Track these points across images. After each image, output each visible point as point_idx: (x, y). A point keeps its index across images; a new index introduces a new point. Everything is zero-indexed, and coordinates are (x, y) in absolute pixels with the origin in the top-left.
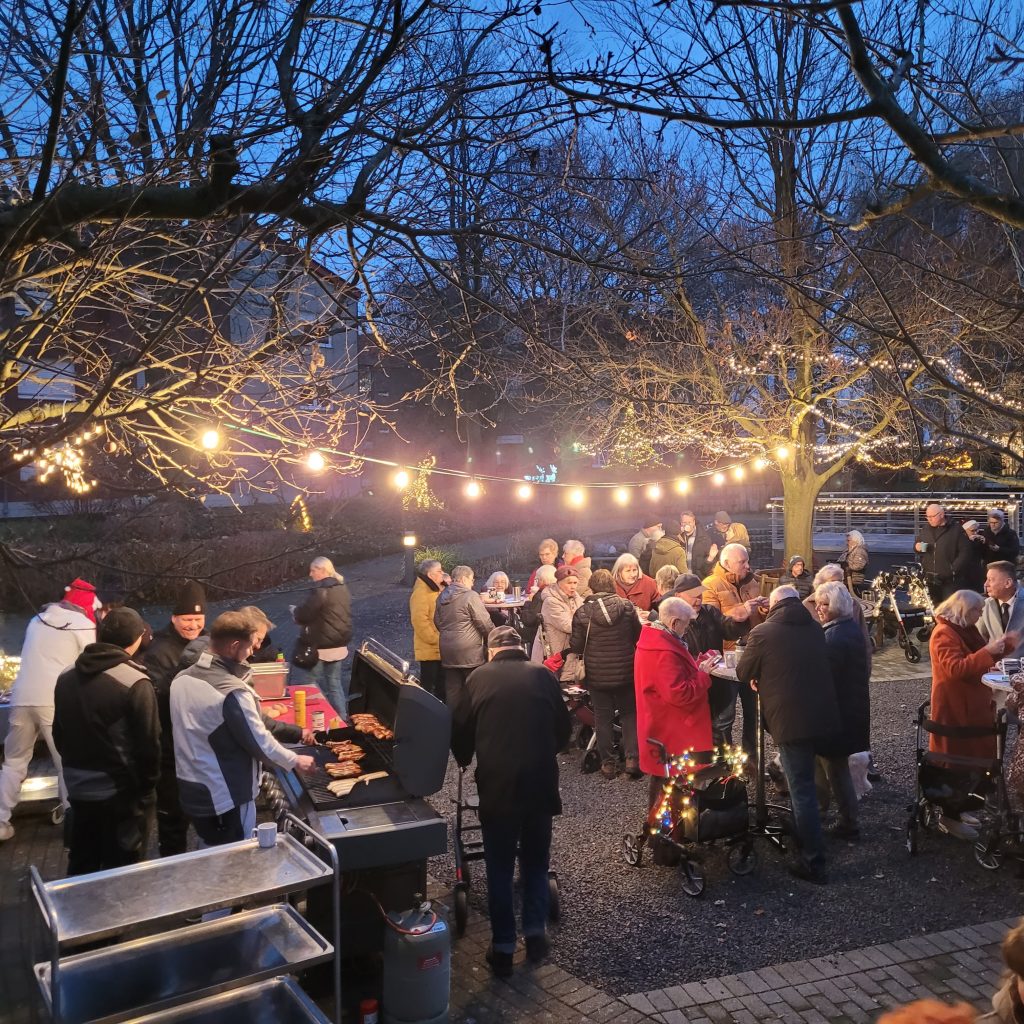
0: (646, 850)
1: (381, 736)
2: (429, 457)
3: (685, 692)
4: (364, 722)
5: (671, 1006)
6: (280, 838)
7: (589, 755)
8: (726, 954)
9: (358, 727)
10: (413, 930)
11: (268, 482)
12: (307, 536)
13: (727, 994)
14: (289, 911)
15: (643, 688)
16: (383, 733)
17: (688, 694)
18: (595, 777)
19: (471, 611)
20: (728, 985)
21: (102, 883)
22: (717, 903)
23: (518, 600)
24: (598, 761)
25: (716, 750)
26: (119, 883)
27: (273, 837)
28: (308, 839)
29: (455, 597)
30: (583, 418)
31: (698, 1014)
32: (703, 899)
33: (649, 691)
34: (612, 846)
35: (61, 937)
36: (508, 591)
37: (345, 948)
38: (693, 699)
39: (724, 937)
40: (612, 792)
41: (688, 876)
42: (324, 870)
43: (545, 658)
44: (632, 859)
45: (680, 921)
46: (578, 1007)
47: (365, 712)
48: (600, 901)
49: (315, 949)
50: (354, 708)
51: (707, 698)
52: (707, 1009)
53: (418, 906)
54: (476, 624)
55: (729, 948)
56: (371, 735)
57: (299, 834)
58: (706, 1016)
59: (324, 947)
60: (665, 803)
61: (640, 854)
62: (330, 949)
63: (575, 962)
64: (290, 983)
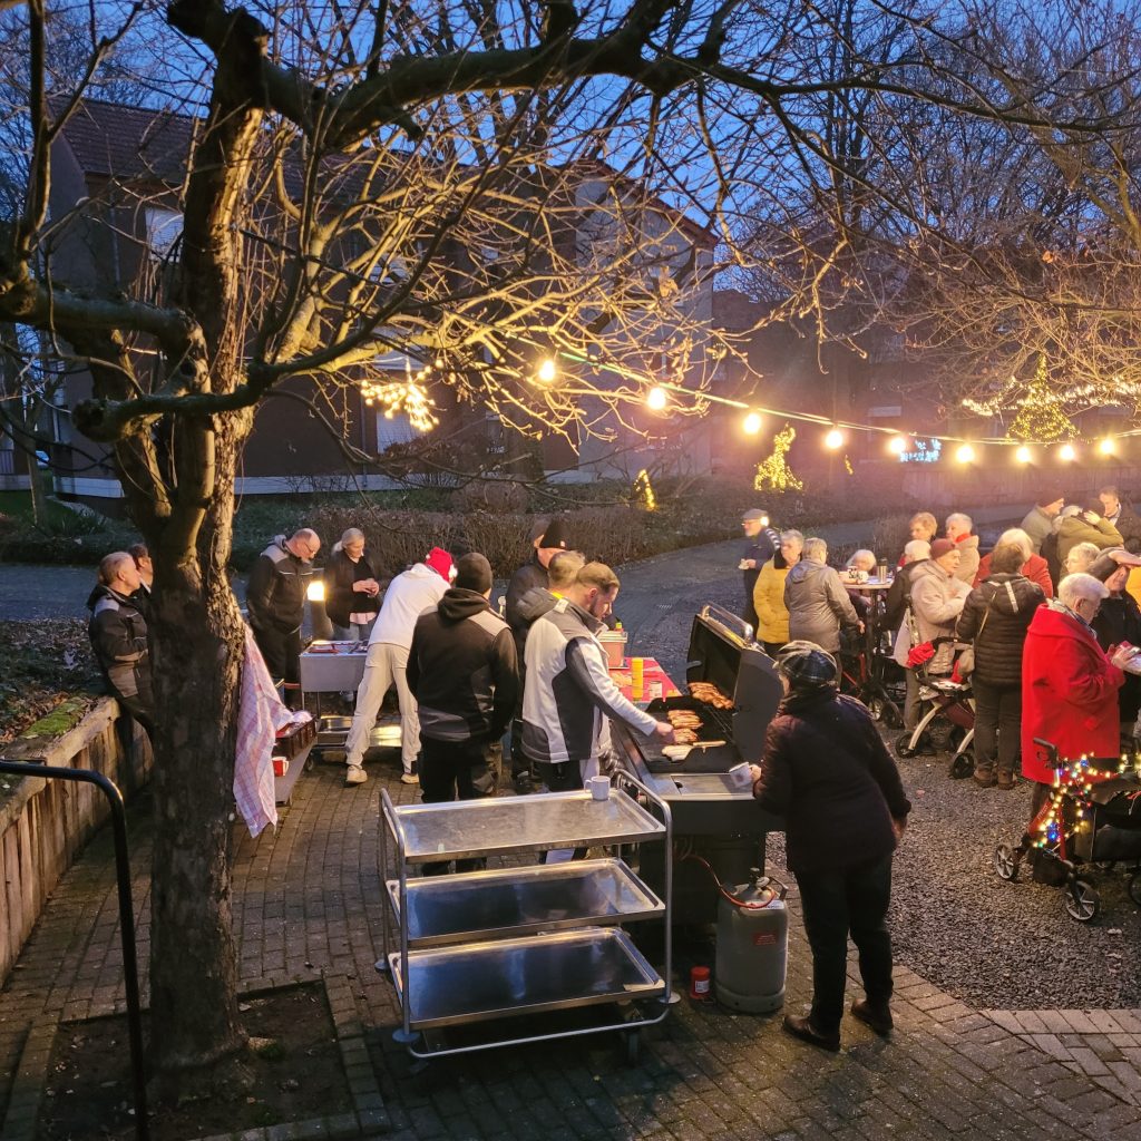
0: (1023, 866)
1: (719, 706)
2: (787, 430)
3: (1088, 689)
4: (702, 690)
5: (1044, 1030)
6: (612, 792)
7: (960, 759)
8: (1119, 986)
9: (696, 695)
10: (748, 903)
11: (608, 429)
12: (650, 515)
13: (1116, 1028)
14: (621, 866)
15: (1032, 680)
16: (722, 702)
17: (1093, 692)
18: (965, 786)
19: (828, 591)
20: (1119, 1020)
21: (444, 813)
22: (1111, 931)
23: (884, 581)
24: (971, 767)
25: (1124, 757)
26: (460, 816)
27: (606, 792)
28: (642, 798)
29: (810, 574)
30: (978, 370)
31: (1078, 1043)
32: (1094, 925)
33: (1040, 683)
34: (982, 857)
35: (407, 854)
36: (872, 572)
37: (676, 907)
38: (1098, 698)
39: (1117, 968)
40: (985, 801)
41: (1076, 898)
42: (657, 827)
43: (912, 646)
44: (1006, 873)
45: (1061, 944)
46: (931, 1013)
47: (704, 681)
48: (964, 910)
49: (645, 903)
50: (693, 676)
51: (1117, 698)
52: (1089, 1040)
53: (755, 881)
54: (832, 604)
55: (1123, 981)
56: (710, 704)
57: (633, 792)
58: (1088, 1046)
59: (656, 904)
60: (1052, 814)
61: (1016, 869)
62: (661, 906)
63: (930, 968)
64: (621, 937)
